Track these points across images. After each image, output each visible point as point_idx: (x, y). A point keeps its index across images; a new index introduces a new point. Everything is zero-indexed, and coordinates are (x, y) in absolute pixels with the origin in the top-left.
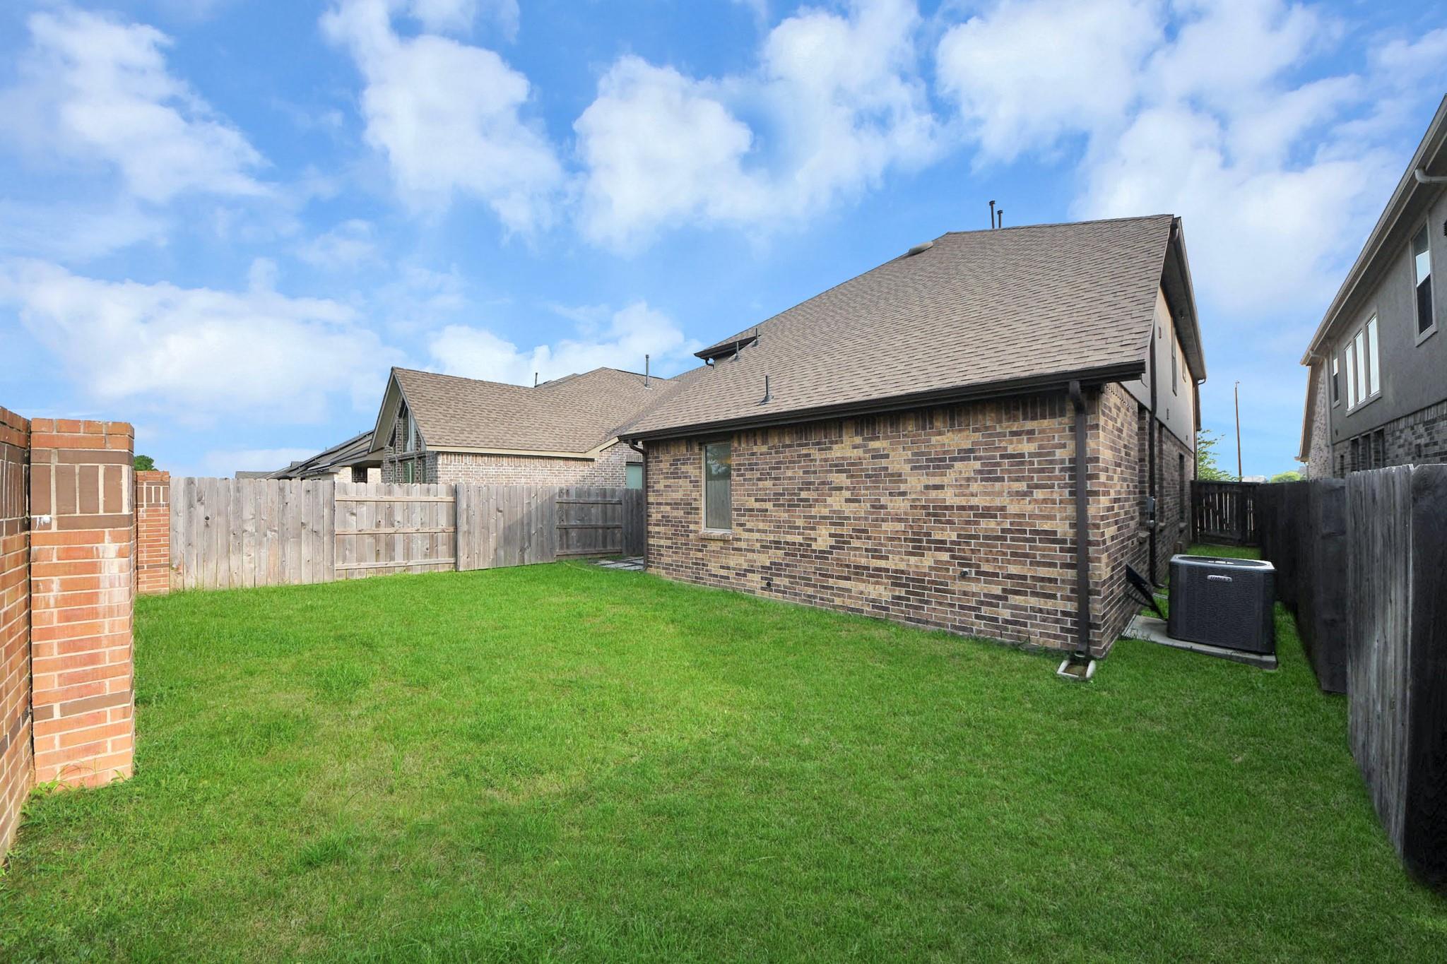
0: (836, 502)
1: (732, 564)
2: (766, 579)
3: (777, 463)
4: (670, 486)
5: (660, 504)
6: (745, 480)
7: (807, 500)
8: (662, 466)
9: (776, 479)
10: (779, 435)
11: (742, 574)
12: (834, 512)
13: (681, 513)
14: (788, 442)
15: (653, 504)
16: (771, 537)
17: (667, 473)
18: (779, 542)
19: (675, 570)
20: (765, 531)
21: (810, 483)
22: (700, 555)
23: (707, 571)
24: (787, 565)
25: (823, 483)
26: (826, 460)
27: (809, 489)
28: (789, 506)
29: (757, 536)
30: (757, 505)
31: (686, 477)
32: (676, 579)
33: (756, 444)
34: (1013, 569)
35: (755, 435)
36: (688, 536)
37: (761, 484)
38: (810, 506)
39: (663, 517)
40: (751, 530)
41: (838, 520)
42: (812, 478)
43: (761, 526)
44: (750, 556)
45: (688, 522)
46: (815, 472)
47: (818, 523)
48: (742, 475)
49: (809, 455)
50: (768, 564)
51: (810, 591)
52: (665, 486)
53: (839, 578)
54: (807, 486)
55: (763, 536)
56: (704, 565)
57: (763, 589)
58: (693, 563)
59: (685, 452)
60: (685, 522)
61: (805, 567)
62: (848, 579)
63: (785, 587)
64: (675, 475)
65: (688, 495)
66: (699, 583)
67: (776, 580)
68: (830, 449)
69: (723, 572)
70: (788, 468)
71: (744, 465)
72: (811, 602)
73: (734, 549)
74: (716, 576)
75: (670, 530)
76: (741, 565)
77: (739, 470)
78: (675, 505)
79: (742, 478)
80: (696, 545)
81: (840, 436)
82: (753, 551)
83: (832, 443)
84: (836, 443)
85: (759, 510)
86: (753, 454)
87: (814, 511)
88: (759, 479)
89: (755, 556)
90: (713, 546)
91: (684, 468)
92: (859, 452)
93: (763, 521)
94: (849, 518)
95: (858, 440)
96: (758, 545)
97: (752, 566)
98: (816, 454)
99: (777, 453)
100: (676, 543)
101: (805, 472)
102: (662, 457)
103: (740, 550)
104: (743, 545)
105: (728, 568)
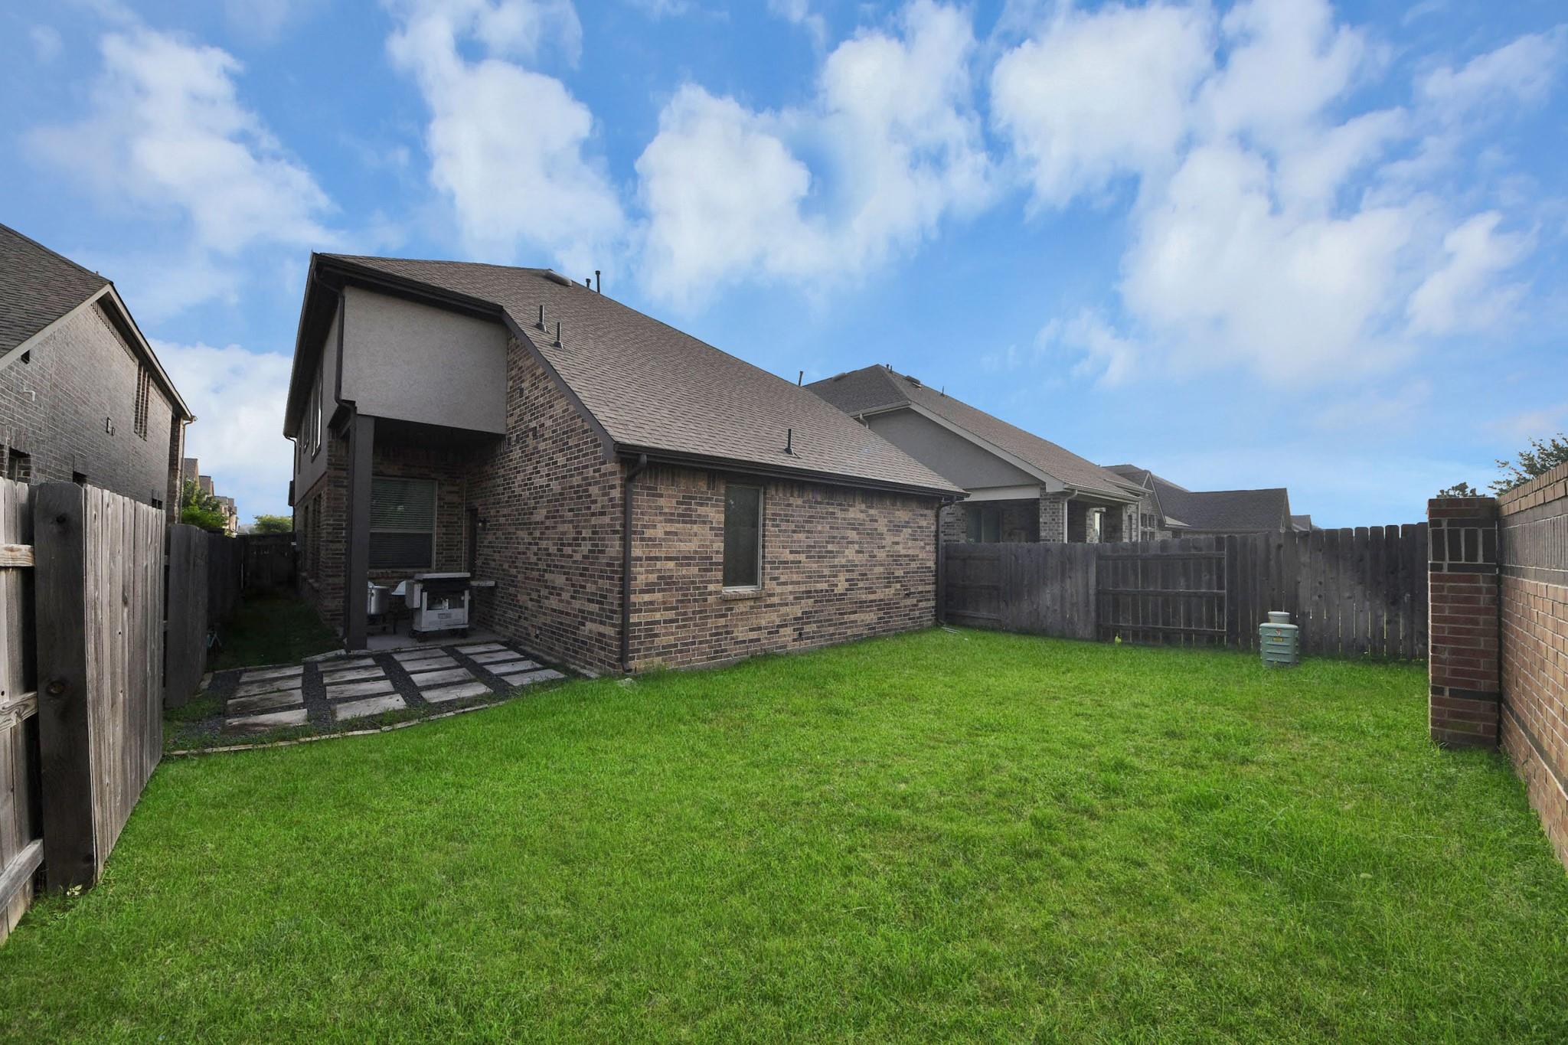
0: (850, 553)
1: (763, 623)
2: (798, 629)
3: (811, 517)
4: (676, 534)
5: (657, 559)
6: (780, 531)
7: (832, 552)
8: (662, 501)
9: (808, 532)
10: (813, 491)
11: (774, 632)
12: (849, 561)
13: (694, 570)
14: (819, 500)
15: (639, 559)
16: (803, 588)
17: (672, 514)
18: (810, 592)
19: (681, 651)
20: (798, 583)
21: (834, 537)
22: (722, 621)
23: (732, 638)
24: (816, 612)
25: (843, 538)
26: (845, 519)
27: (833, 543)
28: (819, 557)
29: (790, 588)
30: (791, 557)
31: (704, 522)
32: (683, 663)
33: (792, 496)
34: (920, 589)
35: (792, 487)
36: (705, 600)
37: (796, 536)
38: (834, 557)
39: (659, 578)
40: (785, 584)
41: (849, 568)
42: (835, 533)
43: (795, 578)
44: (784, 610)
45: (705, 582)
46: (838, 528)
47: (840, 571)
48: (777, 526)
49: (834, 513)
50: (800, 615)
51: (831, 630)
52: (667, 533)
53: (850, 613)
54: (832, 539)
55: (797, 588)
56: (727, 633)
57: (794, 640)
58: (711, 635)
59: (704, 488)
60: (702, 582)
61: (831, 609)
62: (855, 612)
63: (814, 632)
64: (686, 518)
65: (707, 547)
66: (721, 657)
67: (807, 629)
68: (848, 510)
69: (753, 635)
70: (818, 522)
71: (780, 515)
72: (832, 640)
73: (767, 606)
74: (744, 642)
75: (673, 598)
76: (773, 622)
77: (774, 520)
78: (685, 560)
79: (777, 529)
80: (717, 610)
81: (854, 502)
82: (787, 605)
83: (849, 506)
84: (851, 506)
85: (792, 562)
86: (789, 505)
87: (836, 561)
88: (794, 532)
89: (787, 609)
90: (741, 607)
91: (701, 510)
92: (862, 516)
93: (797, 573)
94: (856, 566)
95: (863, 507)
96: (791, 597)
97: (785, 620)
98: (839, 514)
99: (810, 507)
100: (685, 613)
101: (831, 528)
102: (662, 489)
103: (773, 605)
104: (776, 600)
105: (759, 629)
